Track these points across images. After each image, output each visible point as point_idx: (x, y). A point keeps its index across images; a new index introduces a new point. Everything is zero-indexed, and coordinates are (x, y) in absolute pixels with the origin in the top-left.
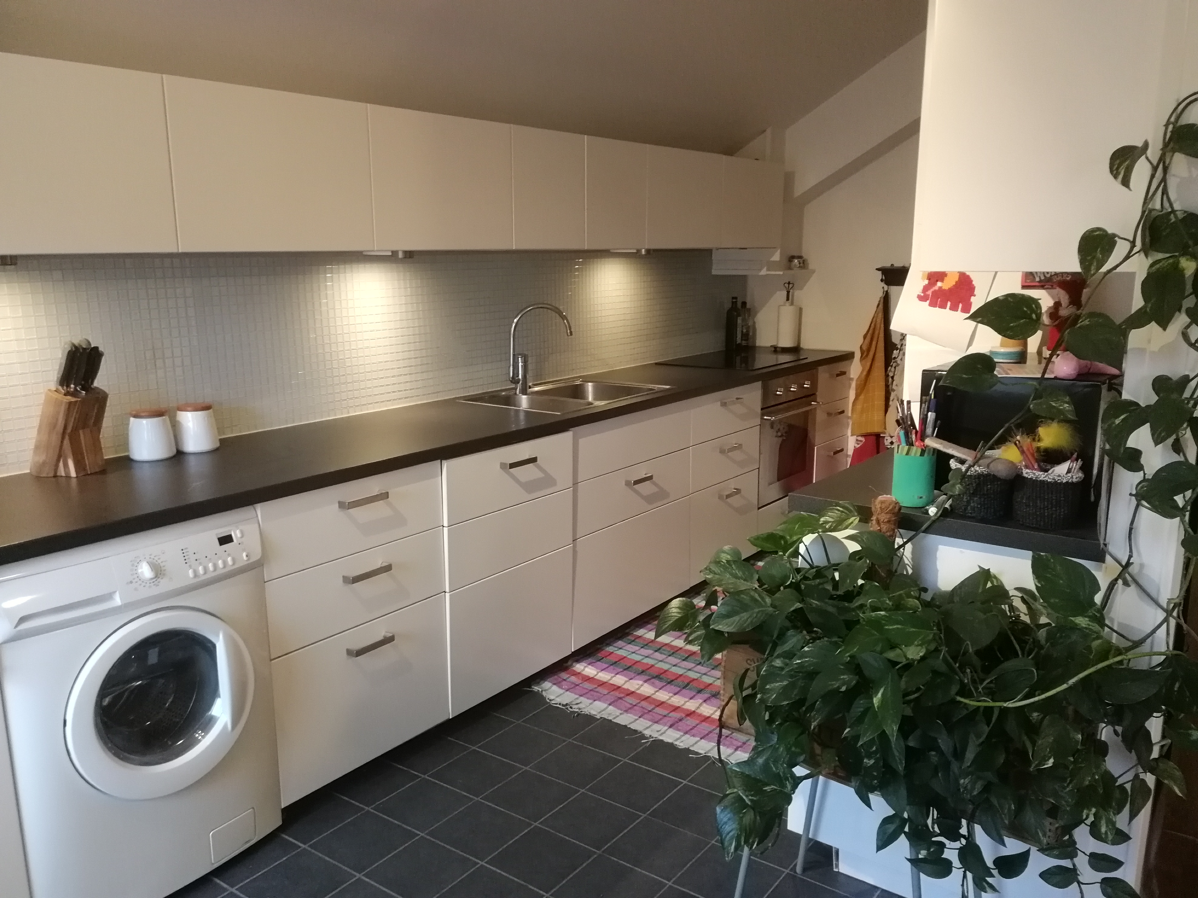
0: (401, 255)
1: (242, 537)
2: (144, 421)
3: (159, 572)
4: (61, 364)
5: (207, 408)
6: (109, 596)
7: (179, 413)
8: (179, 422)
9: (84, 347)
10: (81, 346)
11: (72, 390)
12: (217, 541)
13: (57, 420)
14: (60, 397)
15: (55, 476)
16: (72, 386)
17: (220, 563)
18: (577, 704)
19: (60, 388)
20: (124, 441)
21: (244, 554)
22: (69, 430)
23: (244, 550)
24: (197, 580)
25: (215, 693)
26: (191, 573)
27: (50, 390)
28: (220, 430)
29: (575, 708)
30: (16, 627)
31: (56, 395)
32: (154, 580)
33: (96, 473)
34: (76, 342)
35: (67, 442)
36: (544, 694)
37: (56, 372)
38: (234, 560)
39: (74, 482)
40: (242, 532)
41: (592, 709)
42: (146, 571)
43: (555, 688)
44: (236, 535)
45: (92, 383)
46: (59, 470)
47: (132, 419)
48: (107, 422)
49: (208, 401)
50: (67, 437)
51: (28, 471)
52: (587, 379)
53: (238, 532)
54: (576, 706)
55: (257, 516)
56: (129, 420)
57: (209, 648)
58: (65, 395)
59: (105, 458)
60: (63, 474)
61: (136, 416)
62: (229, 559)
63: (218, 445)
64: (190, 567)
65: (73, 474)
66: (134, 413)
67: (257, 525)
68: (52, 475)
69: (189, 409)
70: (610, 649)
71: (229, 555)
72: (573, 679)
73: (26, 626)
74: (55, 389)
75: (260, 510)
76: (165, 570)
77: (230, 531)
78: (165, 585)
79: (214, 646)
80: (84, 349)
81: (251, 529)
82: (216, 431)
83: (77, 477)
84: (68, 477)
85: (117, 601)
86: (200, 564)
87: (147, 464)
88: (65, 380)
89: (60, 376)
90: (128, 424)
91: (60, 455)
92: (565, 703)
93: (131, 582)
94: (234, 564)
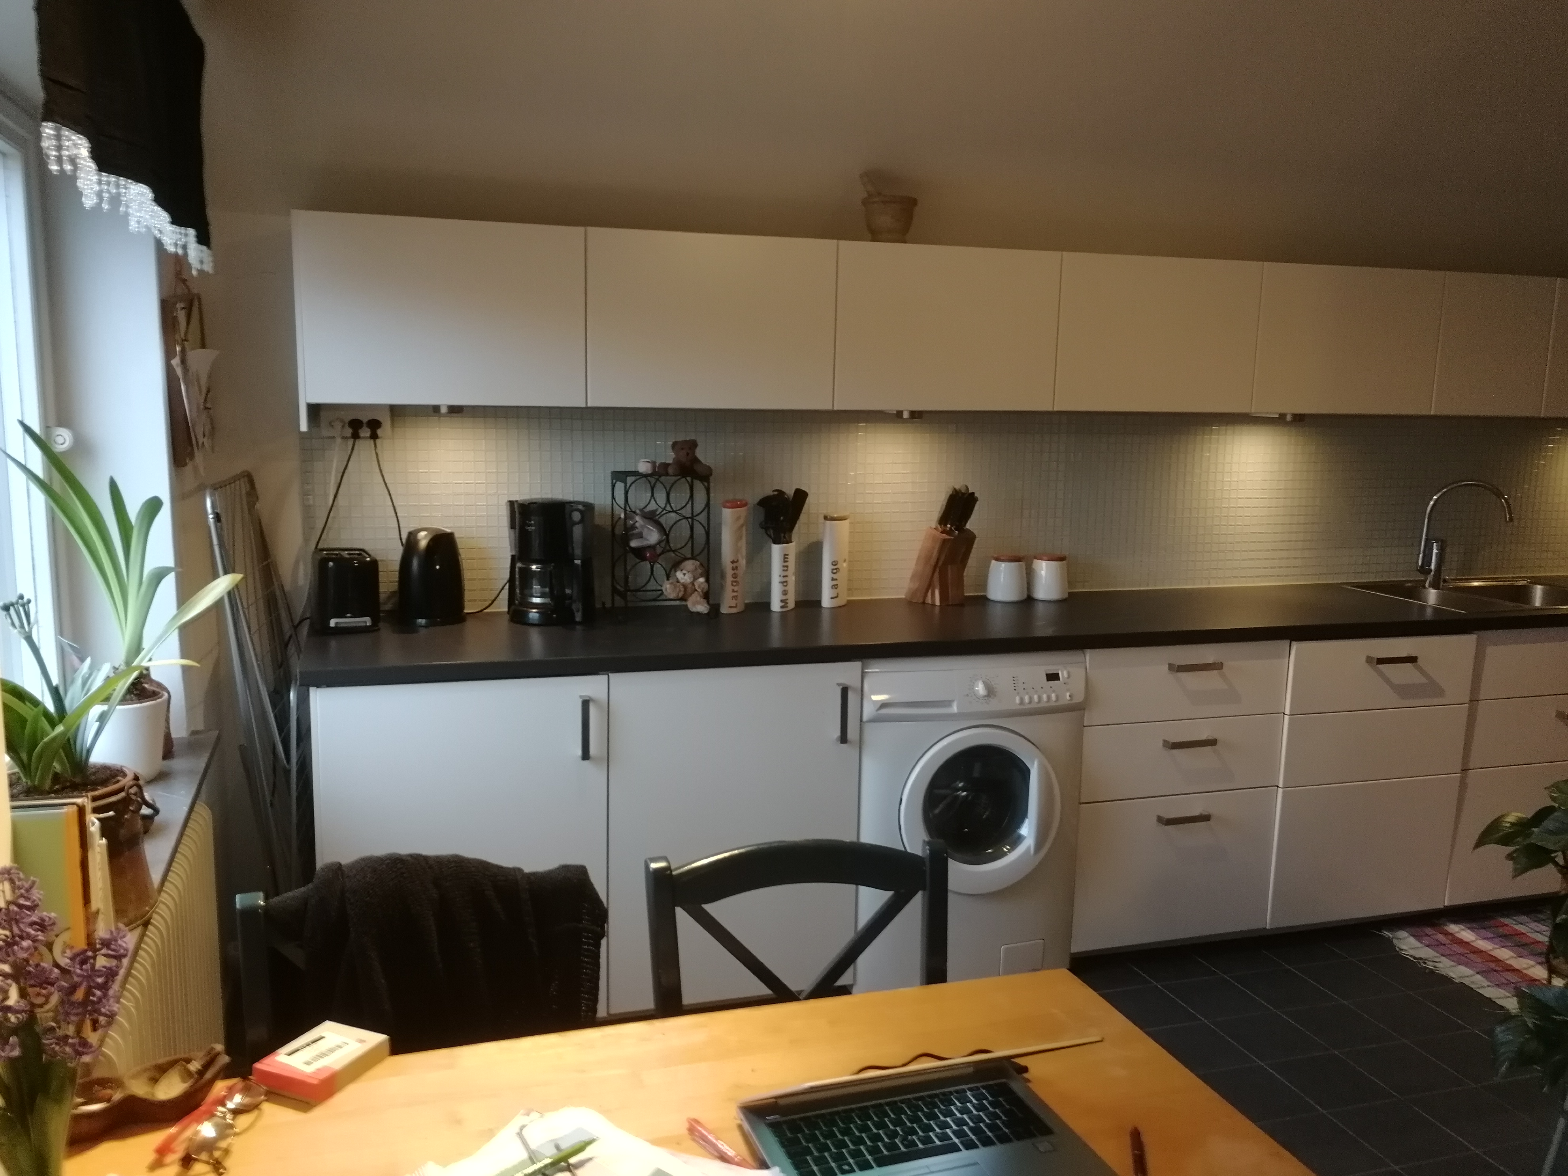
0: (1289, 418)
1: (1069, 677)
2: (1003, 565)
3: (991, 692)
4: (943, 505)
5: (1061, 559)
6: (948, 703)
7: (1036, 561)
8: (1034, 569)
9: (963, 491)
10: (960, 491)
11: (948, 529)
12: (1045, 676)
13: (932, 553)
14: (938, 534)
15: (924, 603)
16: (949, 526)
17: (1045, 697)
18: (1434, 961)
19: (939, 526)
20: (983, 581)
21: (1068, 694)
22: (940, 563)
23: (1068, 690)
24: (1022, 707)
25: (1024, 815)
26: (1018, 700)
27: (931, 527)
28: (1071, 583)
29: (1430, 966)
30: (877, 710)
31: (935, 532)
32: (986, 698)
33: (956, 605)
34: (957, 487)
35: (937, 575)
36: (1395, 942)
37: (938, 513)
38: (1057, 697)
39: (937, 610)
40: (1069, 673)
41: (1452, 971)
42: (980, 688)
43: (1412, 940)
44: (1063, 674)
45: (965, 525)
46: (926, 599)
47: (993, 562)
48: (972, 561)
49: (1065, 553)
50: (938, 570)
51: (904, 597)
52: (1536, 581)
53: (1065, 673)
54: (1431, 963)
55: (1086, 662)
56: (990, 562)
57: (1025, 772)
58: (942, 532)
59: (966, 594)
60: (930, 602)
61: (997, 559)
62: (1053, 696)
63: (1066, 596)
64: (1018, 693)
65: (938, 603)
66: (996, 556)
67: (1083, 670)
68: (921, 601)
69: (1045, 558)
70: (1506, 921)
71: (1054, 691)
72: (1441, 937)
73: (884, 711)
74: (935, 527)
75: (1091, 657)
76: (996, 692)
77: (1059, 670)
78: (995, 705)
79: (1029, 771)
80: (963, 494)
81: (1078, 673)
82: (1067, 583)
83: (940, 606)
84: (933, 605)
85: (955, 709)
86: (1027, 693)
87: (999, 605)
88: (943, 520)
89: (940, 515)
90: (989, 567)
91: (930, 586)
92: (1417, 956)
93: (967, 695)
94: (1057, 700)
